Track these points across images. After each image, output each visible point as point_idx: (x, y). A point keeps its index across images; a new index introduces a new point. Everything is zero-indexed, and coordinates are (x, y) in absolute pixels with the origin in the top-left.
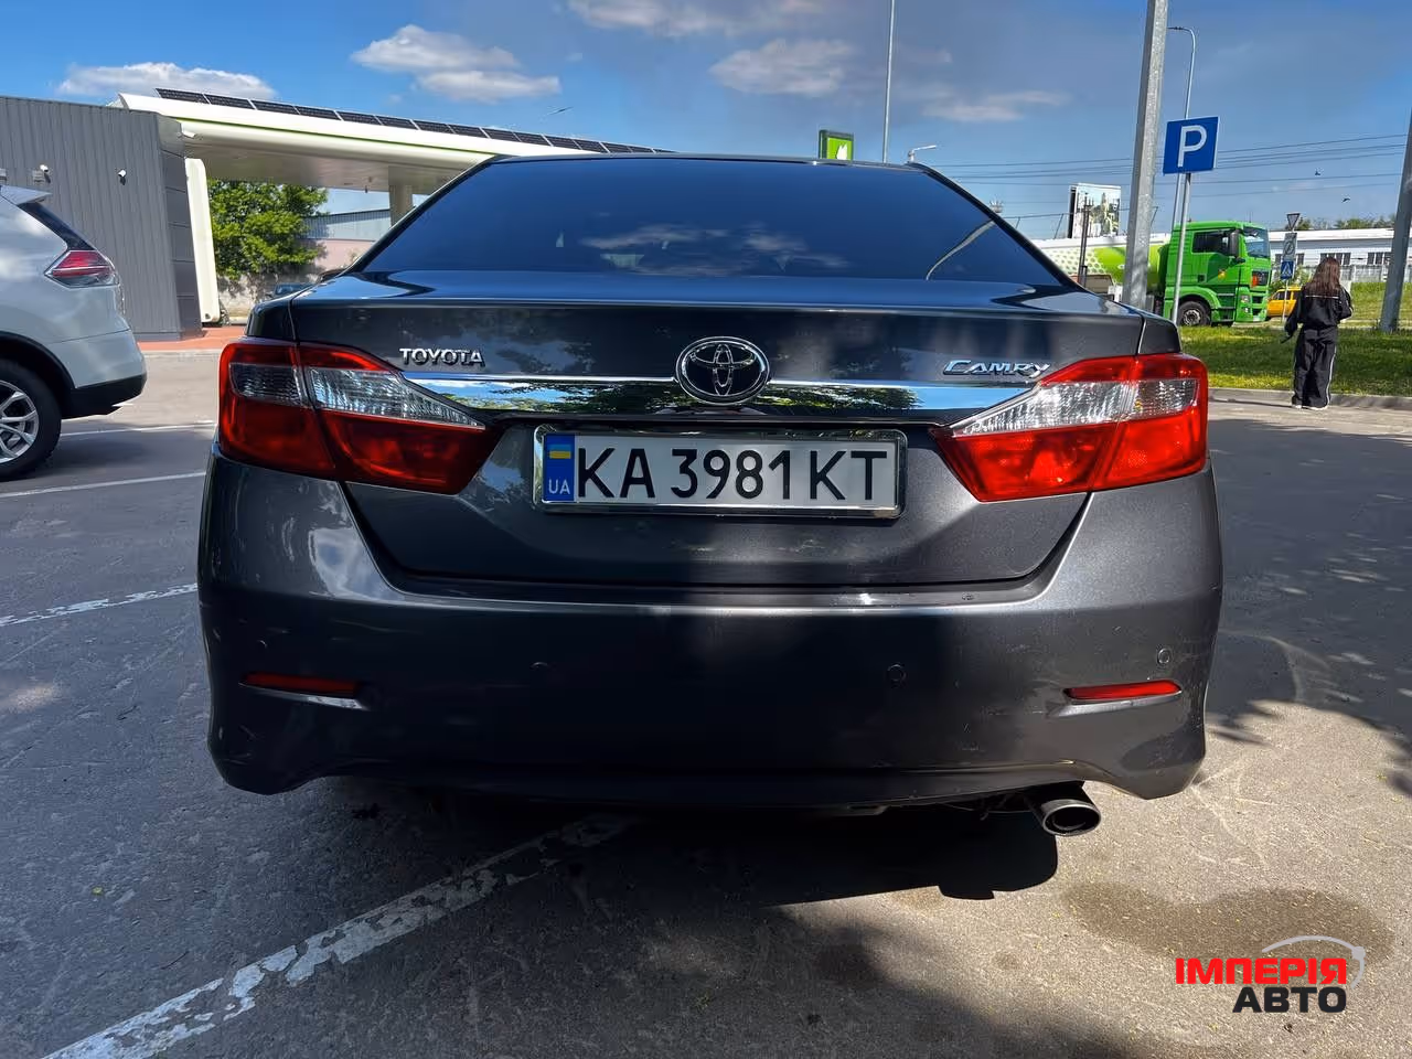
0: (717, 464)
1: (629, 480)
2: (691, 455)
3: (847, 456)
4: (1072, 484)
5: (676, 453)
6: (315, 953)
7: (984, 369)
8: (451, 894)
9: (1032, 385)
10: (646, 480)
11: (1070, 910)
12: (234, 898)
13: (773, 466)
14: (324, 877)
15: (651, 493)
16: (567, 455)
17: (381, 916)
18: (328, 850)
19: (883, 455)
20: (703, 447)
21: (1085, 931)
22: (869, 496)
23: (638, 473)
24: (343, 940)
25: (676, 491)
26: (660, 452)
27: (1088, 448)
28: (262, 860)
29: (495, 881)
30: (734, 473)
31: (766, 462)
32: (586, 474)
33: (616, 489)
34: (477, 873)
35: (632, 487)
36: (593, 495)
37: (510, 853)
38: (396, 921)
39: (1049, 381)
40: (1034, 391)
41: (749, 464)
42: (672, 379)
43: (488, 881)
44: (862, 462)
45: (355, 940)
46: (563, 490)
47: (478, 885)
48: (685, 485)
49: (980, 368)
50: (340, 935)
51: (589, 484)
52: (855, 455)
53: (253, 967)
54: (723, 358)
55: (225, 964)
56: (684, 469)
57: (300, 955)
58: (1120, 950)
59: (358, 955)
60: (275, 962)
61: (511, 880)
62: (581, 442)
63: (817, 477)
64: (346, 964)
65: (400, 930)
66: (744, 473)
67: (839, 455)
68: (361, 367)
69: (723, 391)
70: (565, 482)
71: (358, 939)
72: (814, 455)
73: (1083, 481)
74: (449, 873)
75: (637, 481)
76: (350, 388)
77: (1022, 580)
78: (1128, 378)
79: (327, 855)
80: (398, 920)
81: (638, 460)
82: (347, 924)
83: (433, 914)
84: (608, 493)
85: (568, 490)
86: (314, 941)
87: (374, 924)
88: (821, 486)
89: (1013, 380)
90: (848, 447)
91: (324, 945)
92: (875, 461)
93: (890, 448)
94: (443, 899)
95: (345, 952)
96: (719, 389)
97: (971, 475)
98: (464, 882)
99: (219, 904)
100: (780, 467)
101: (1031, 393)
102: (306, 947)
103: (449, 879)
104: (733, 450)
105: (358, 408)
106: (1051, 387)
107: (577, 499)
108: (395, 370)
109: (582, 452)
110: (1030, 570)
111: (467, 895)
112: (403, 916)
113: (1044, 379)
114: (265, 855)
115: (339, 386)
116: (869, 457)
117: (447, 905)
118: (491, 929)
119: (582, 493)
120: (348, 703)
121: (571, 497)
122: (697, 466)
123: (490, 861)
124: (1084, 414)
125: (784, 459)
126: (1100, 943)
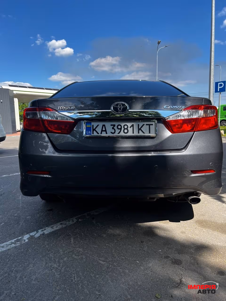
0: (119, 127)
1: (102, 131)
2: (114, 125)
3: (145, 125)
4: (190, 130)
5: (111, 125)
6: (40, 232)
7: (172, 107)
8: (67, 223)
9: (182, 110)
10: (106, 131)
11: (196, 224)
12: (24, 224)
13: (130, 127)
14: (42, 220)
15: (106, 133)
16: (90, 126)
17: (53, 226)
18: (43, 216)
19: (152, 125)
20: (116, 124)
21: (200, 227)
22: (150, 133)
23: (104, 129)
24: (46, 230)
25: (111, 133)
26: (108, 125)
27: (194, 123)
28: (29, 218)
29: (77, 220)
30: (123, 129)
31: (129, 126)
32: (94, 130)
33: (100, 132)
34: (73, 219)
35: (103, 132)
36: (95, 134)
37: (79, 216)
38: (56, 227)
39: (185, 109)
40: (182, 111)
41: (126, 127)
42: (110, 110)
43: (75, 220)
44: (148, 126)
45: (48, 230)
46: (89, 133)
47: (73, 221)
48: (113, 131)
49: (171, 107)
50: (45, 230)
51: (94, 132)
52: (147, 125)
53: (28, 235)
54: (120, 106)
55: (22, 234)
56: (113, 128)
57: (37, 233)
58: (207, 231)
59: (49, 233)
60: (32, 234)
61: (80, 220)
62: (93, 123)
63: (139, 129)
64: (47, 234)
65: (57, 228)
66: (125, 129)
67: (144, 125)
68: (50, 111)
69: (120, 112)
70: (90, 131)
71: (49, 230)
72: (138, 125)
73: (193, 130)
74: (67, 219)
75: (104, 131)
76: (48, 115)
77: (182, 149)
78: (201, 109)
79: (42, 217)
80: (57, 227)
81: (104, 127)
82: (47, 228)
83: (64, 226)
84: (98, 133)
85: (90, 133)
86: (40, 231)
87: (52, 228)
88: (140, 131)
89: (178, 109)
90: (145, 123)
91: (42, 231)
92: (151, 126)
93: (153, 123)
94: (66, 224)
95: (46, 232)
96: (119, 112)
97: (170, 128)
98: (70, 221)
99: (21, 225)
100: (132, 127)
101: (181, 112)
102: (38, 232)
103: (67, 220)
104: (123, 124)
105: (50, 118)
106: (185, 111)
107: (92, 135)
108: (57, 111)
109: (93, 125)
110: (183, 147)
111: (71, 223)
112: (58, 226)
113: (184, 109)
114: (30, 217)
115: (46, 114)
116: (149, 125)
117: (67, 224)
118: (76, 228)
119: (93, 133)
120: (47, 176)
121: (91, 134)
122: (115, 128)
123: (75, 217)
124: (193, 116)
125: (133, 126)
126: (203, 229)
